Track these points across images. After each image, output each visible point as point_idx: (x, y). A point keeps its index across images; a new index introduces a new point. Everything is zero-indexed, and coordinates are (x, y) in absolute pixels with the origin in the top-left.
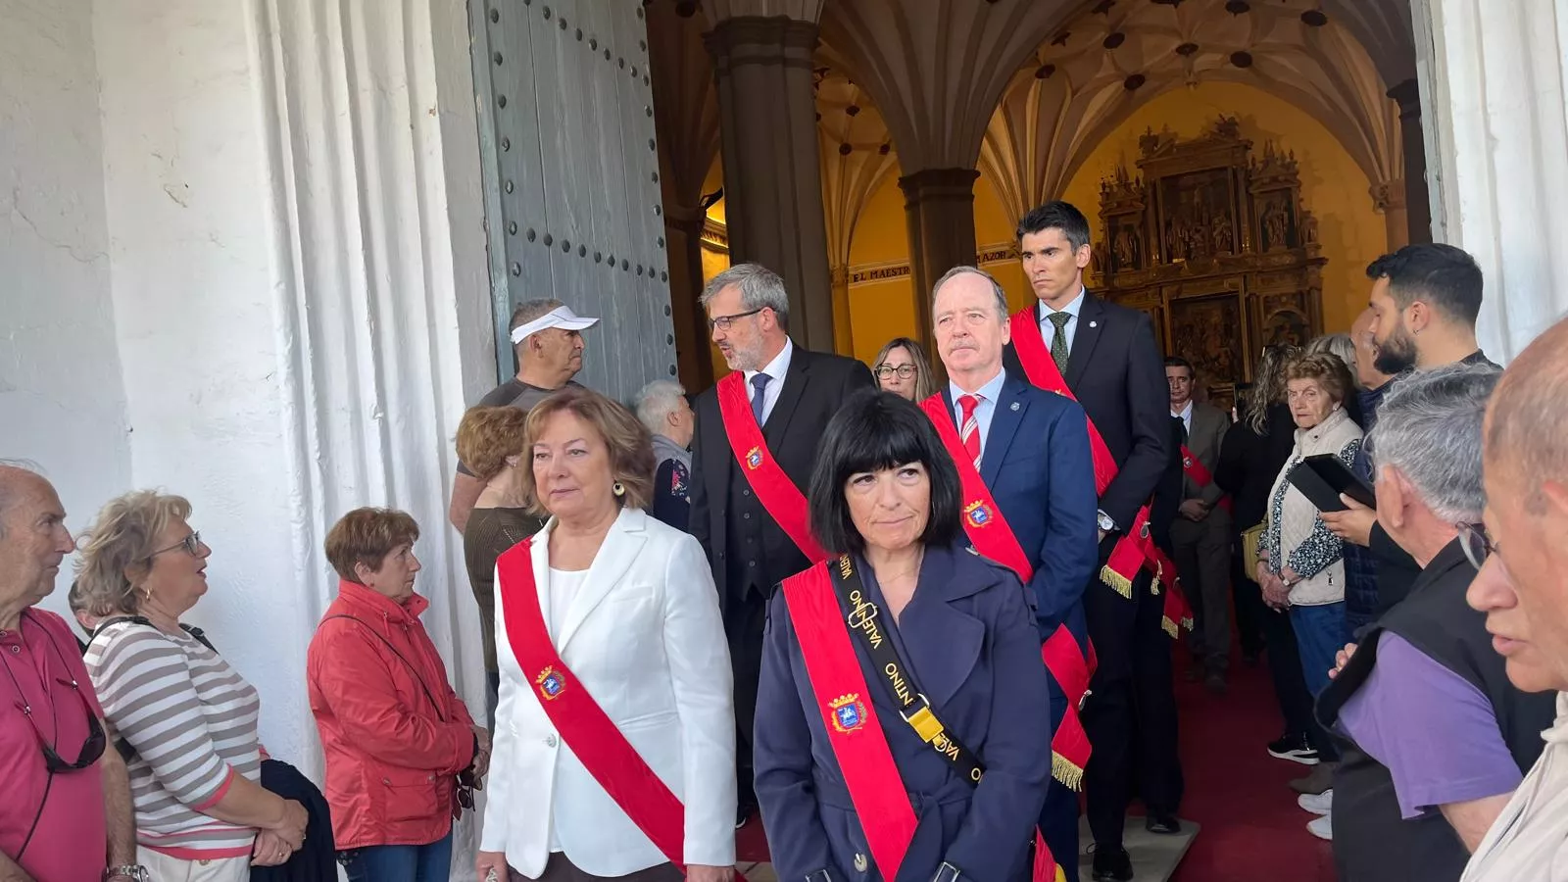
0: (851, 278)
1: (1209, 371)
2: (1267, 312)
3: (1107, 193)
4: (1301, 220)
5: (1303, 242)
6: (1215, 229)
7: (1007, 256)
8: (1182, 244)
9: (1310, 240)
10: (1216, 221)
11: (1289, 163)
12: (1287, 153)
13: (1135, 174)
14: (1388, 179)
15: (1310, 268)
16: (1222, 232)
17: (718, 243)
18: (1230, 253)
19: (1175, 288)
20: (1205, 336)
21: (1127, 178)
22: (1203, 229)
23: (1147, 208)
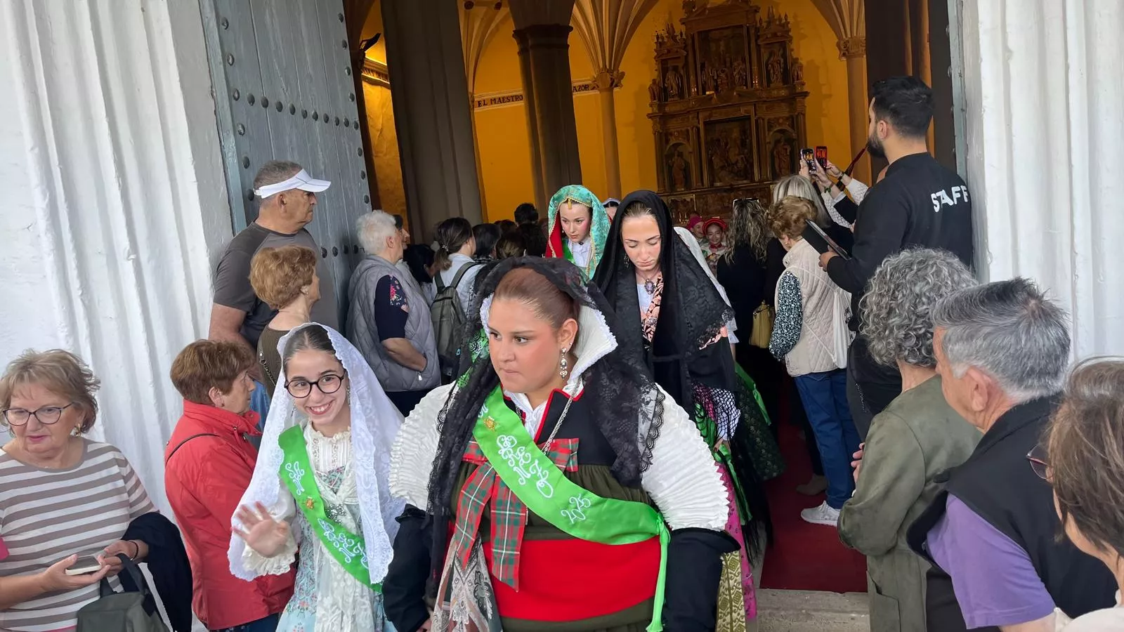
0: (476, 104)
1: (731, 172)
2: (769, 130)
3: (660, 43)
4: (792, 65)
5: (793, 81)
6: (734, 70)
7: (590, 88)
8: (712, 81)
9: (798, 79)
10: (736, 64)
11: (784, 23)
12: (783, 16)
14: (849, 36)
15: (798, 99)
16: (739, 72)
17: (374, 77)
18: (745, 88)
19: (707, 114)
20: (728, 147)
21: (674, 31)
22: (726, 70)
23: (688, 54)
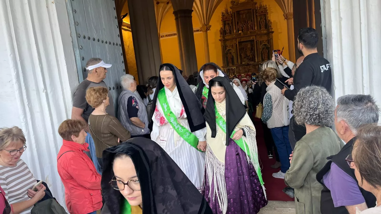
1: (248, 59)
2: (261, 44)
3: (223, 15)
4: (268, 22)
6: (249, 24)
7: (199, 31)
8: (241, 28)
9: (270, 27)
10: (249, 22)
11: (265, 8)
12: (265, 6)
13: (230, 10)
14: (288, 12)
15: (270, 34)
16: (250, 25)
17: (126, 28)
18: (252, 30)
19: (239, 39)
20: (247, 50)
21: (228, 11)
22: (246, 24)
23: (232, 19)
